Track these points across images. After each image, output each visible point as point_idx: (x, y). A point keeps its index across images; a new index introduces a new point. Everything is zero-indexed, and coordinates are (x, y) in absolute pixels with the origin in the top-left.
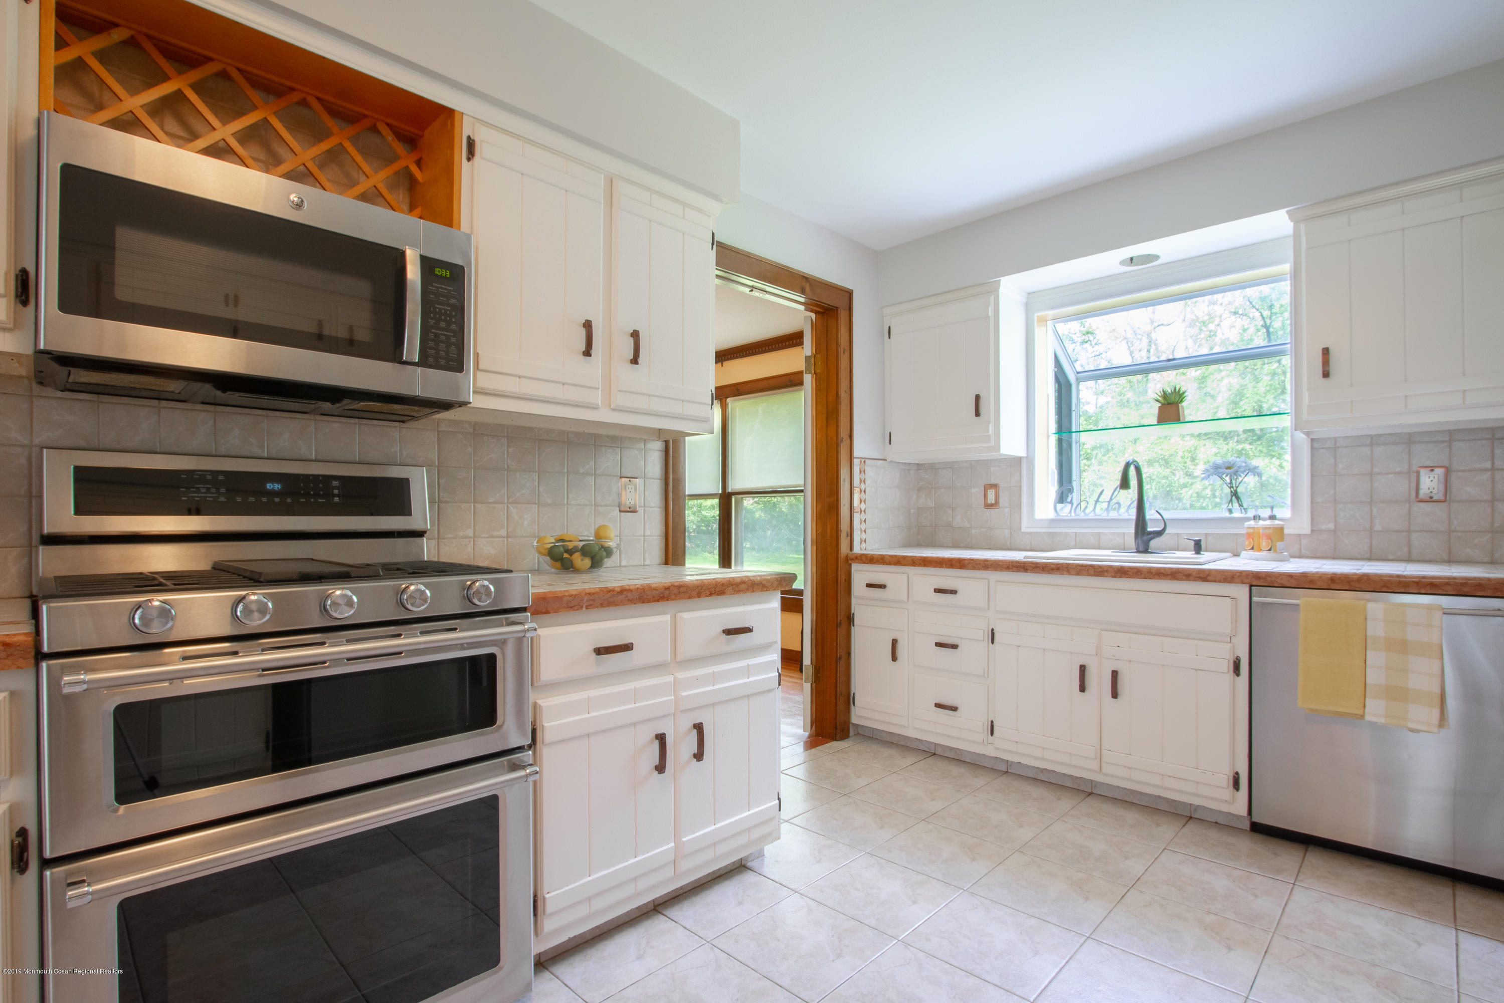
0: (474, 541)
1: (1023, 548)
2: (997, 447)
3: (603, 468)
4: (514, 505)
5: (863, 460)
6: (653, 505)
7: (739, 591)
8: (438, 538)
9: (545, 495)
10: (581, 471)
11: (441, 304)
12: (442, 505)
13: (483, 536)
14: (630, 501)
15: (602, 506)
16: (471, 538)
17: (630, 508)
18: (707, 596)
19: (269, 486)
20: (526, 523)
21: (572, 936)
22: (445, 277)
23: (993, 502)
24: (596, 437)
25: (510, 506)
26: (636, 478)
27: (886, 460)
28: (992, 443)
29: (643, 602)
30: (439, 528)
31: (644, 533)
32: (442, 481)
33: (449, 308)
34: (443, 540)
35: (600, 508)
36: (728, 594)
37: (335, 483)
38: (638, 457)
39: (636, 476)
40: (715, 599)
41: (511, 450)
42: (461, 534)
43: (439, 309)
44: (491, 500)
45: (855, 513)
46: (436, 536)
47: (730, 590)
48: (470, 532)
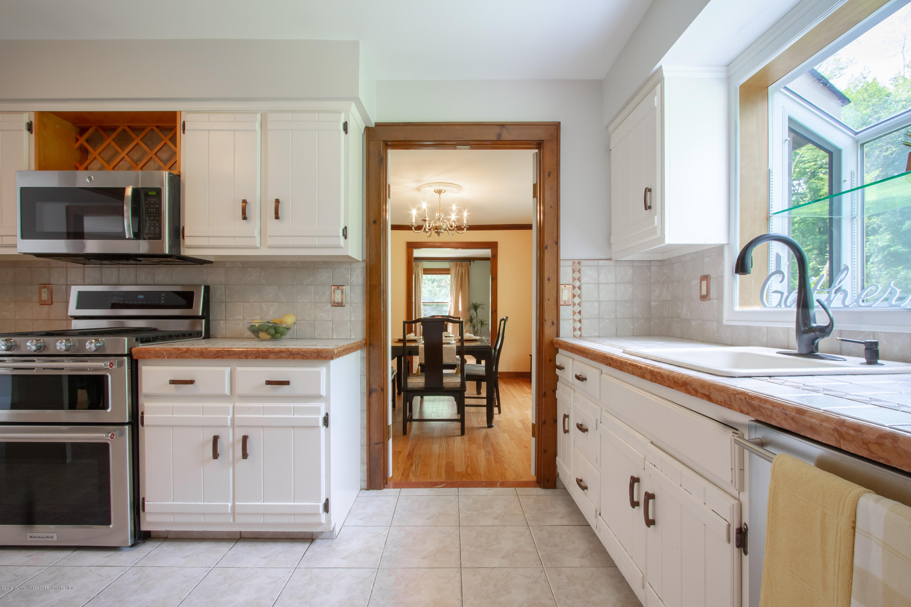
0: (243, 322)
1: (729, 343)
2: (662, 238)
3: (320, 280)
4: (265, 303)
5: (577, 262)
6: (357, 302)
7: (281, 357)
8: (225, 320)
9: (283, 298)
10: (305, 283)
11: (152, 208)
12: (227, 304)
13: (248, 319)
14: (338, 299)
15: (319, 303)
16: (241, 320)
17: (338, 304)
18: (253, 359)
19: (139, 297)
20: (271, 313)
21: (168, 530)
22: (154, 195)
23: (705, 294)
24: (314, 263)
25: (262, 303)
26: (344, 286)
27: (611, 259)
28: (659, 234)
29: (205, 358)
30: (225, 315)
31: (350, 319)
32: (227, 292)
33: (155, 210)
34: (228, 321)
35: (318, 304)
36: (271, 358)
37: (163, 295)
38: (345, 273)
39: (344, 285)
40: (260, 361)
41: (262, 274)
42: (236, 318)
43: (150, 211)
44: (252, 301)
45: (561, 306)
46: (224, 319)
47: (272, 356)
48: (241, 317)
